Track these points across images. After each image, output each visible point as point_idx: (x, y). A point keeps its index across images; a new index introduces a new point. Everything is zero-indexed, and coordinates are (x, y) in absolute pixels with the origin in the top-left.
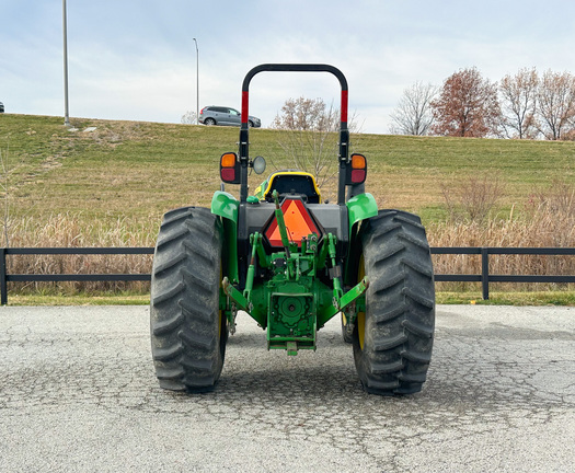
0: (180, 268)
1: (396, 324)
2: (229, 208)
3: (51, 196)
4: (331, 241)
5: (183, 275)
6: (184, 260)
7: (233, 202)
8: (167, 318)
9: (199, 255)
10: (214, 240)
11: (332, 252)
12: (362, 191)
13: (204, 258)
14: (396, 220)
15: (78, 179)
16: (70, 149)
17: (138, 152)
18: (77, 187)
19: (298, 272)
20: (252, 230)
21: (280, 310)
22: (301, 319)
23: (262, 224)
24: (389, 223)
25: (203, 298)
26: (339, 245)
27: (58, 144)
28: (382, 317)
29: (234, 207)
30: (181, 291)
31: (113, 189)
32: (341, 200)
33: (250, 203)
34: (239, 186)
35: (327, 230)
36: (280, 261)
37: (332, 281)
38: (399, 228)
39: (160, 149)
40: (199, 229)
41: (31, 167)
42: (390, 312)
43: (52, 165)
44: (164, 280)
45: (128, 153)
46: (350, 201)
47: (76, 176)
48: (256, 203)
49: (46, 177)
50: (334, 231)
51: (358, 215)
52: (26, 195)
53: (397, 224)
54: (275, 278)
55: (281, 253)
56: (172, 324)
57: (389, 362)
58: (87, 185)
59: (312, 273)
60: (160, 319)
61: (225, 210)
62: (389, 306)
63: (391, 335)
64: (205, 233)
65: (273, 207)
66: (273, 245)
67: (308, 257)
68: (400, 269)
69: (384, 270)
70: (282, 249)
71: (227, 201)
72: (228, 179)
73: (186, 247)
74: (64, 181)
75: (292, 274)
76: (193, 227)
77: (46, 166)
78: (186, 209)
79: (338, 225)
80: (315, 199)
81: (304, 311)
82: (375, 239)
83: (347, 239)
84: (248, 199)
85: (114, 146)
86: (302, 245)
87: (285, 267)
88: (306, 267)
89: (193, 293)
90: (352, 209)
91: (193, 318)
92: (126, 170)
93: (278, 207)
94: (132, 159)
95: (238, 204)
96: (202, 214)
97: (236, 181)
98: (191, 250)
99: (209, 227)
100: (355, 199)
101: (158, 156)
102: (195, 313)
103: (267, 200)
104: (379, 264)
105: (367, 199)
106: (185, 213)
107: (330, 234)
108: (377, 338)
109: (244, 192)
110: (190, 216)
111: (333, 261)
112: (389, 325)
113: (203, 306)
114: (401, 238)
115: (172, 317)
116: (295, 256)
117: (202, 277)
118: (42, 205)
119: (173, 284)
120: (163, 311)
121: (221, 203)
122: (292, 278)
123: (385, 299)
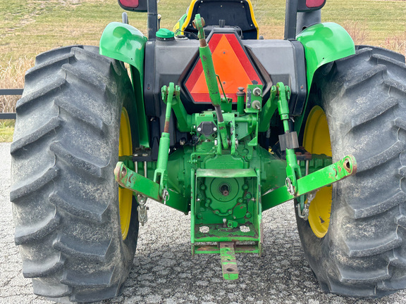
0: (51, 142)
1: (386, 220)
2: (129, 46)
3: (25, 44)
4: (282, 95)
5: (56, 154)
6: (58, 128)
7: (137, 38)
8: (35, 221)
9: (81, 121)
10: (108, 97)
11: (284, 111)
12: (318, 20)
13: (89, 126)
14: (374, 60)
15: (46, 31)
16: (42, 9)
17: (93, 11)
18: (46, 37)
19: (234, 141)
20: (165, 80)
21: (208, 193)
22: (238, 203)
23: (180, 71)
24: (364, 66)
25: (90, 188)
26: (294, 100)
27: (33, 6)
28: (365, 211)
29: (138, 46)
30: (54, 179)
31: (73, 39)
32: (290, 34)
33: (161, 39)
34: (146, 15)
35: (274, 79)
36: (207, 127)
37: (284, 152)
38: (383, 73)
39: (108, 9)
40: (84, 79)
41: (13, 23)
42: (378, 205)
43: (28, 21)
44: (26, 162)
45: (85, 12)
46: (304, 34)
47: (46, 29)
48: (170, 39)
49: (23, 30)
50: (285, 79)
51: (322, 56)
52: (7, 44)
53: (380, 67)
54: (200, 148)
55: (208, 114)
56: (42, 231)
57: (368, 269)
58: (53, 36)
59: (254, 142)
60: (25, 222)
61: (124, 50)
62: (376, 194)
63: (377, 236)
64: (91, 85)
65: (195, 45)
66: (196, 101)
67: (248, 119)
68: (392, 137)
69: (366, 139)
70: (210, 107)
71: (127, 36)
72: (128, 4)
73: (60, 109)
74: (36, 33)
75: (225, 145)
76: (73, 76)
77: (23, 22)
78: (68, 49)
79: (290, 70)
80: (251, 33)
81: (241, 192)
82: (350, 91)
83: (304, 91)
84: (158, 34)
85: (74, 6)
86: (239, 101)
87: (215, 135)
88: (244, 132)
89: (73, 182)
90: (308, 45)
91: (75, 221)
92: (83, 24)
93: (204, 44)
94: (88, 16)
95: (144, 41)
96: (90, 56)
97: (141, 8)
98: (68, 114)
99: (101, 75)
100: (309, 32)
101: (107, 14)
102: (77, 214)
103: (186, 35)
104: (358, 130)
105: (329, 31)
106: (66, 55)
107: (281, 84)
108: (353, 239)
109: (154, 24)
110: (72, 60)
111: (286, 125)
112: (374, 222)
113: (91, 200)
114: (389, 88)
115: (42, 219)
116: (229, 117)
117: (87, 156)
118: (18, 51)
119: (40, 168)
120: (28, 209)
121: (118, 40)
122: (226, 150)
123: (370, 183)
